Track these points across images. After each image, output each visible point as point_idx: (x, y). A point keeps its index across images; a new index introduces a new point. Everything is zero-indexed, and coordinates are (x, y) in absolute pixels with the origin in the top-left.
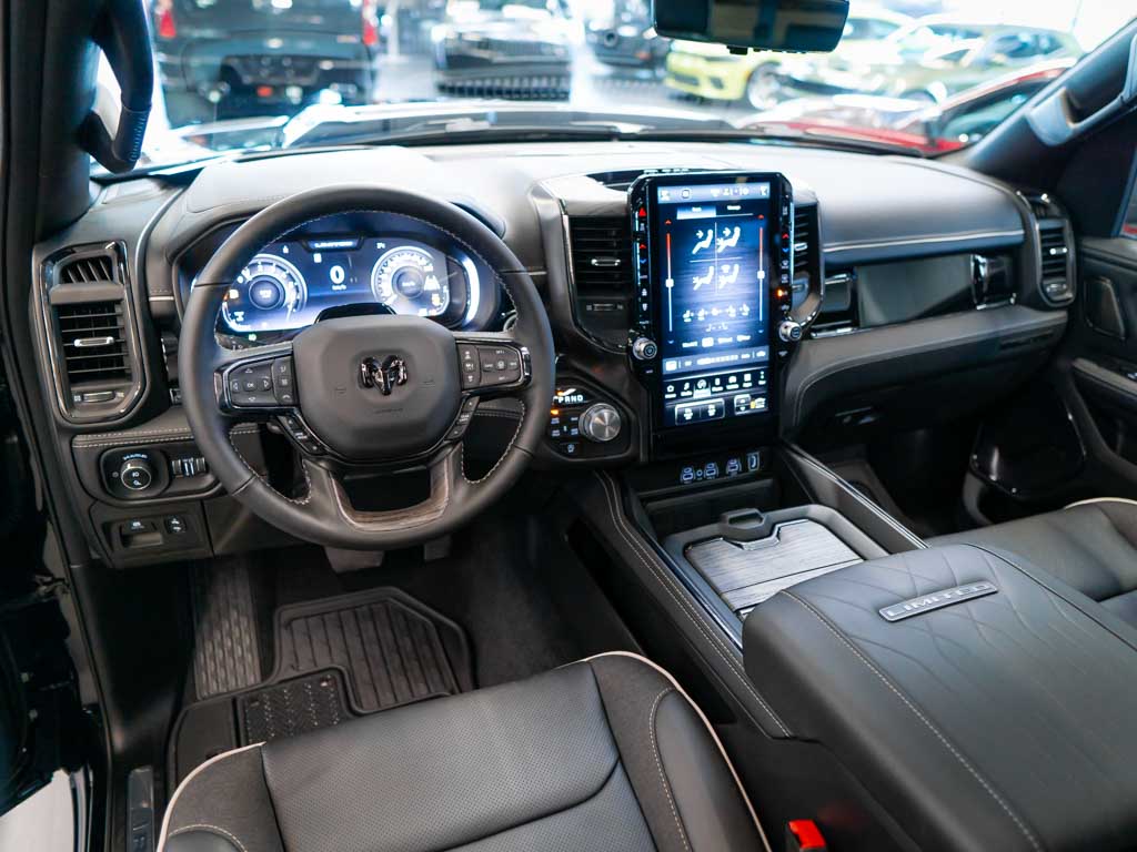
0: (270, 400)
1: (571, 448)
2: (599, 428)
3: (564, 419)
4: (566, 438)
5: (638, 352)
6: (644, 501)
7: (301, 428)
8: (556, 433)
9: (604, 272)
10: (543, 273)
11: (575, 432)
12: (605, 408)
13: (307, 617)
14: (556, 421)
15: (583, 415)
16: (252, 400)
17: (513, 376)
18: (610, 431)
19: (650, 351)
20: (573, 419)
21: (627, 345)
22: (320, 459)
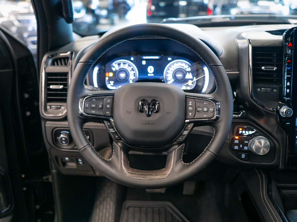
0: (100, 113)
1: (243, 156)
2: (258, 149)
3: (241, 141)
4: (241, 151)
5: (282, 113)
6: (279, 189)
7: (112, 127)
8: (236, 147)
9: (268, 73)
10: (238, 72)
11: (246, 148)
12: (262, 138)
13: (135, 207)
14: (237, 142)
15: (251, 140)
16: (93, 112)
17: (210, 115)
18: (263, 151)
19: (289, 113)
20: (246, 142)
21: (277, 109)
22: (118, 142)
